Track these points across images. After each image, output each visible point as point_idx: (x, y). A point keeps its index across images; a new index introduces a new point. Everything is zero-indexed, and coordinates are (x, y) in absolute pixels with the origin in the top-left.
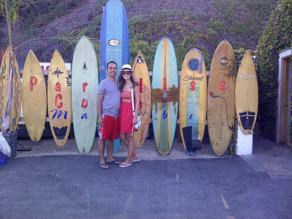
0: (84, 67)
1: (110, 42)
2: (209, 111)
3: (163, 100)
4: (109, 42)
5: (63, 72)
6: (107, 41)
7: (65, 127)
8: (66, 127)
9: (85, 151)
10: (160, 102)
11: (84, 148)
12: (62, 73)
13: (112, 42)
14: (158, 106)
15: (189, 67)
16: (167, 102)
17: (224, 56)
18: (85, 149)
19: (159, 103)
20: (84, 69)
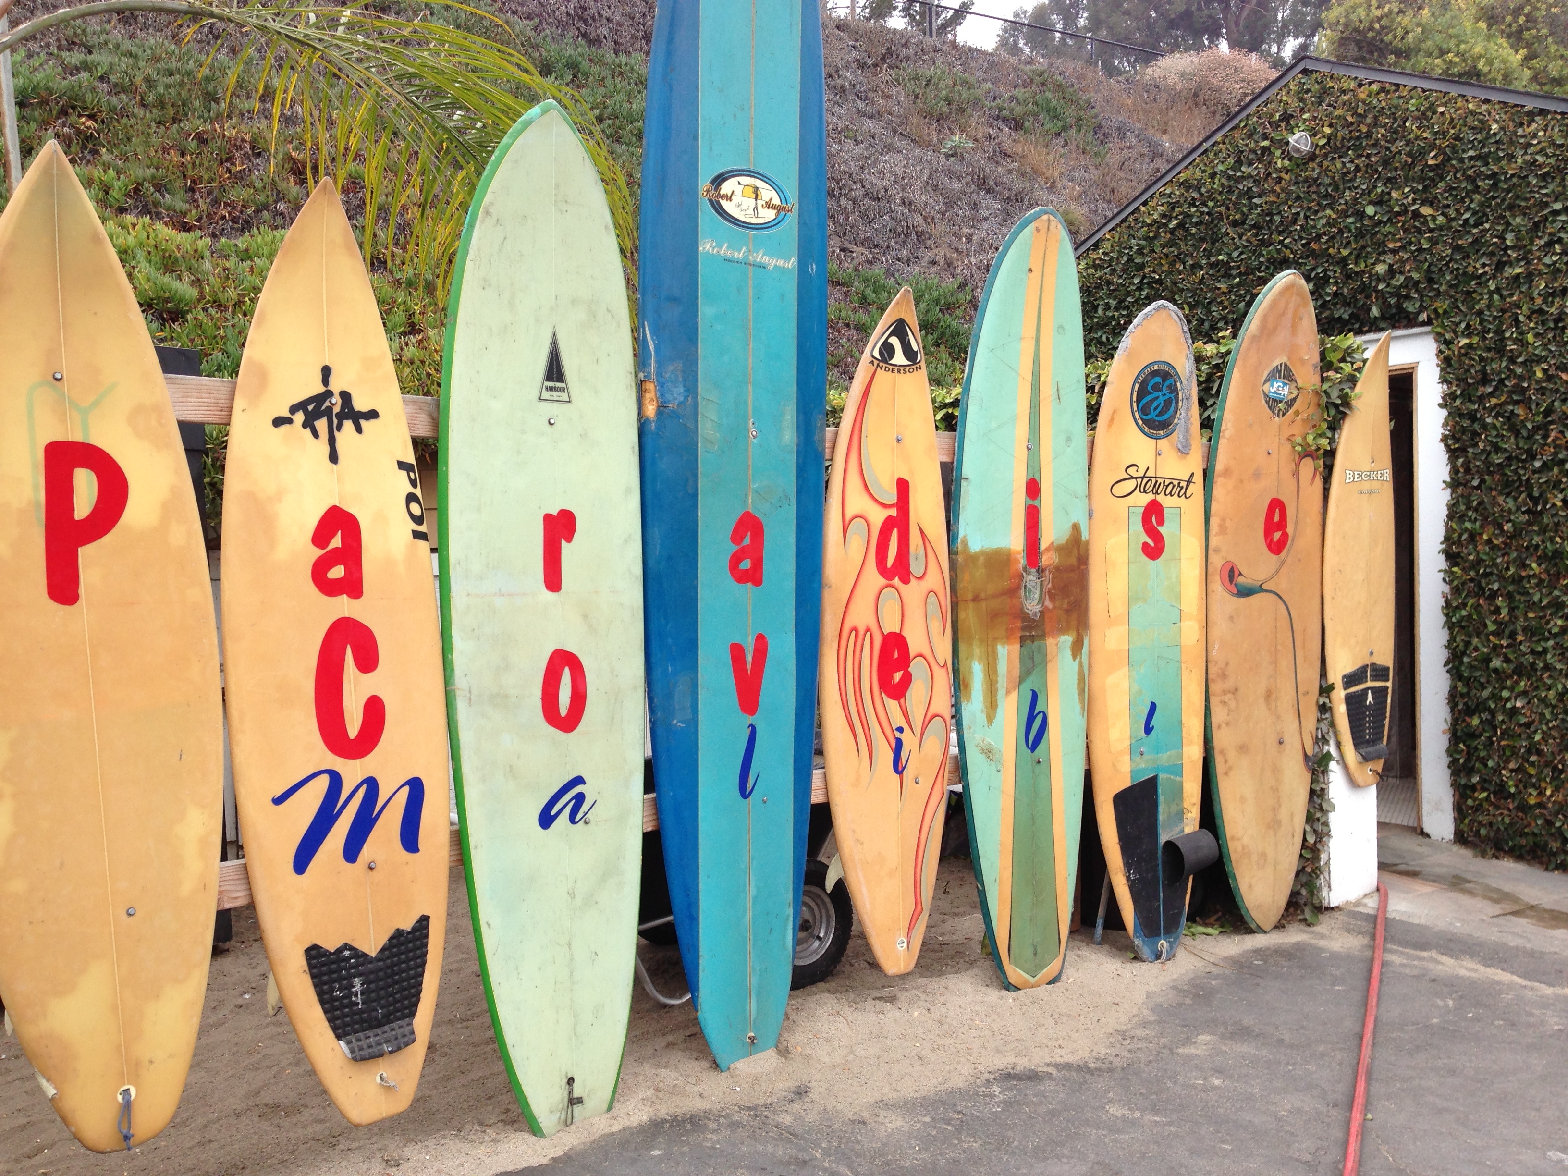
0: (549, 377)
1: (727, 187)
2: (1224, 676)
3: (1023, 629)
4: (718, 187)
5: (373, 415)
6: (704, 184)
7: (407, 925)
8: (424, 922)
9: (580, 1101)
10: (1008, 639)
11: (571, 1081)
12: (363, 423)
13: (738, 190)
14: (1002, 667)
15: (1137, 415)
16: (1043, 637)
17: (1284, 359)
18: (576, 1085)
19: (1003, 644)
20: (546, 395)
